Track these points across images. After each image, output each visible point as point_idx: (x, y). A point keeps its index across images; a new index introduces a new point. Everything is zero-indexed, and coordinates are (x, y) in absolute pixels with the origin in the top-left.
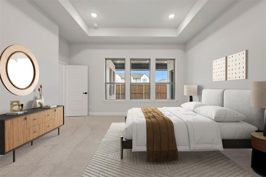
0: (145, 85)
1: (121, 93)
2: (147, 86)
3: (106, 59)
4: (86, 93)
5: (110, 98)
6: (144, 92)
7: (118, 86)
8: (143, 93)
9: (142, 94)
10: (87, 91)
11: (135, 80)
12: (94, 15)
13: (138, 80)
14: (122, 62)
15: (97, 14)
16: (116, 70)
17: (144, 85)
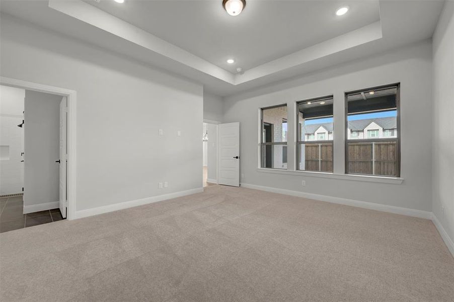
0: (379, 145)
1: (320, 160)
2: (382, 147)
3: (262, 109)
4: (237, 157)
5: (283, 166)
6: (374, 160)
7: (324, 148)
8: (372, 162)
9: (370, 164)
10: (239, 154)
11: (355, 134)
12: (230, 61)
13: (361, 134)
14: (328, 102)
15: (233, 59)
16: (306, 120)
17: (374, 143)
